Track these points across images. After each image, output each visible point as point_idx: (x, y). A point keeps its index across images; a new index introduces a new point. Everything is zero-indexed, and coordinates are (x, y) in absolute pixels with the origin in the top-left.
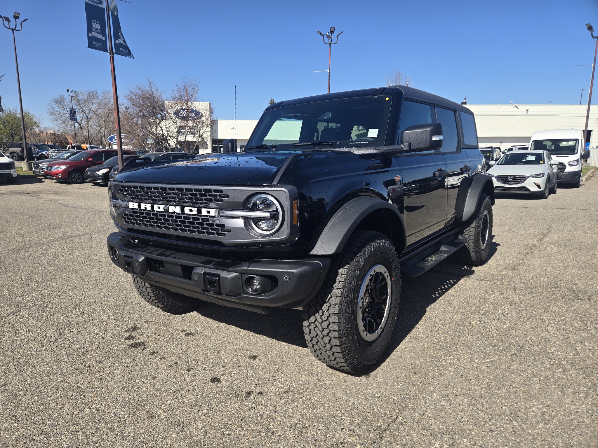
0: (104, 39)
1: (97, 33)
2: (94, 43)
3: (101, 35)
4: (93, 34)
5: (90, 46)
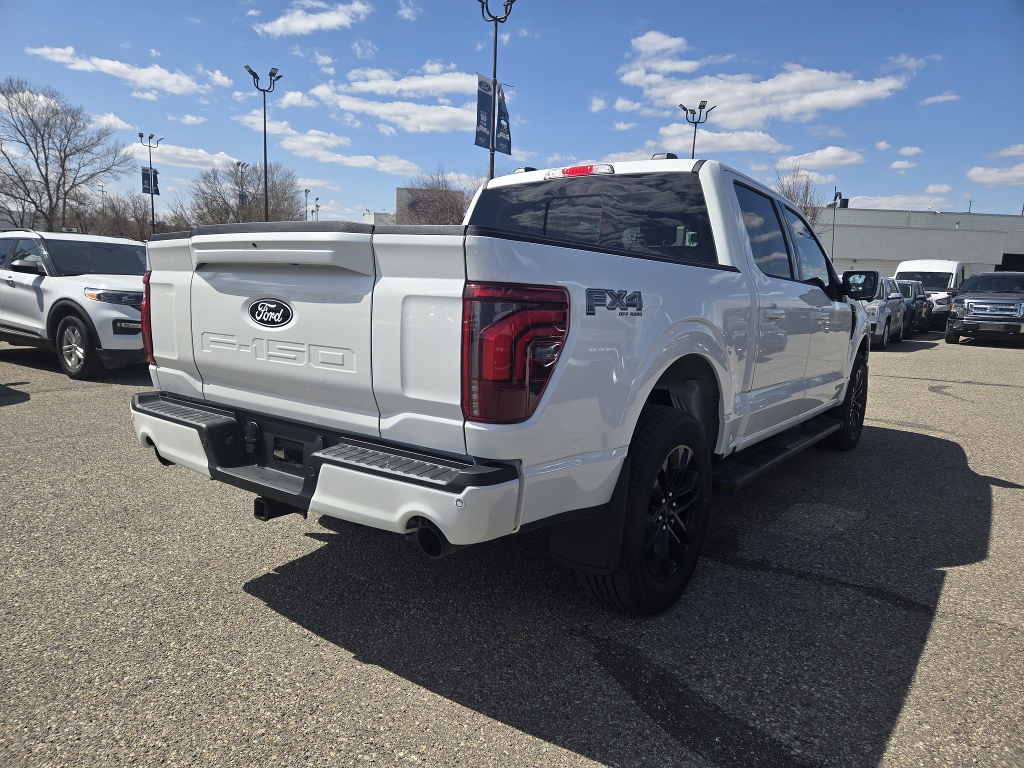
0: (488, 133)
1: (484, 126)
2: (480, 138)
3: (486, 129)
4: (482, 128)
5: (477, 143)
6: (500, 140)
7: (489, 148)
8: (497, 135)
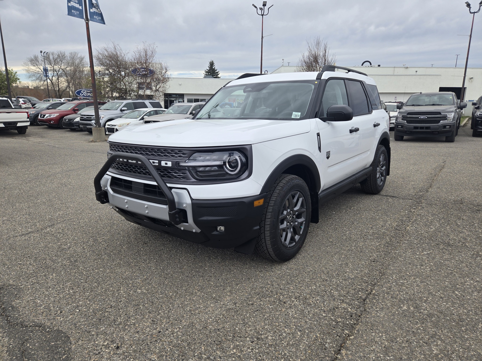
0: (80, 8)
1: (75, 3)
2: (73, 11)
3: (78, 5)
4: (72, 4)
5: (70, 13)
6: (92, 14)
7: (83, 18)
8: (90, 10)
